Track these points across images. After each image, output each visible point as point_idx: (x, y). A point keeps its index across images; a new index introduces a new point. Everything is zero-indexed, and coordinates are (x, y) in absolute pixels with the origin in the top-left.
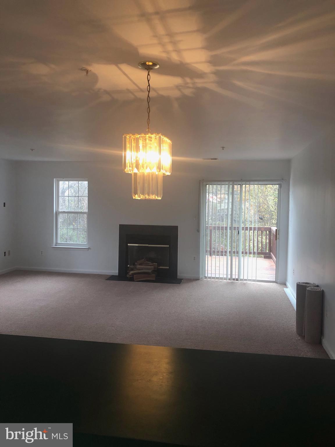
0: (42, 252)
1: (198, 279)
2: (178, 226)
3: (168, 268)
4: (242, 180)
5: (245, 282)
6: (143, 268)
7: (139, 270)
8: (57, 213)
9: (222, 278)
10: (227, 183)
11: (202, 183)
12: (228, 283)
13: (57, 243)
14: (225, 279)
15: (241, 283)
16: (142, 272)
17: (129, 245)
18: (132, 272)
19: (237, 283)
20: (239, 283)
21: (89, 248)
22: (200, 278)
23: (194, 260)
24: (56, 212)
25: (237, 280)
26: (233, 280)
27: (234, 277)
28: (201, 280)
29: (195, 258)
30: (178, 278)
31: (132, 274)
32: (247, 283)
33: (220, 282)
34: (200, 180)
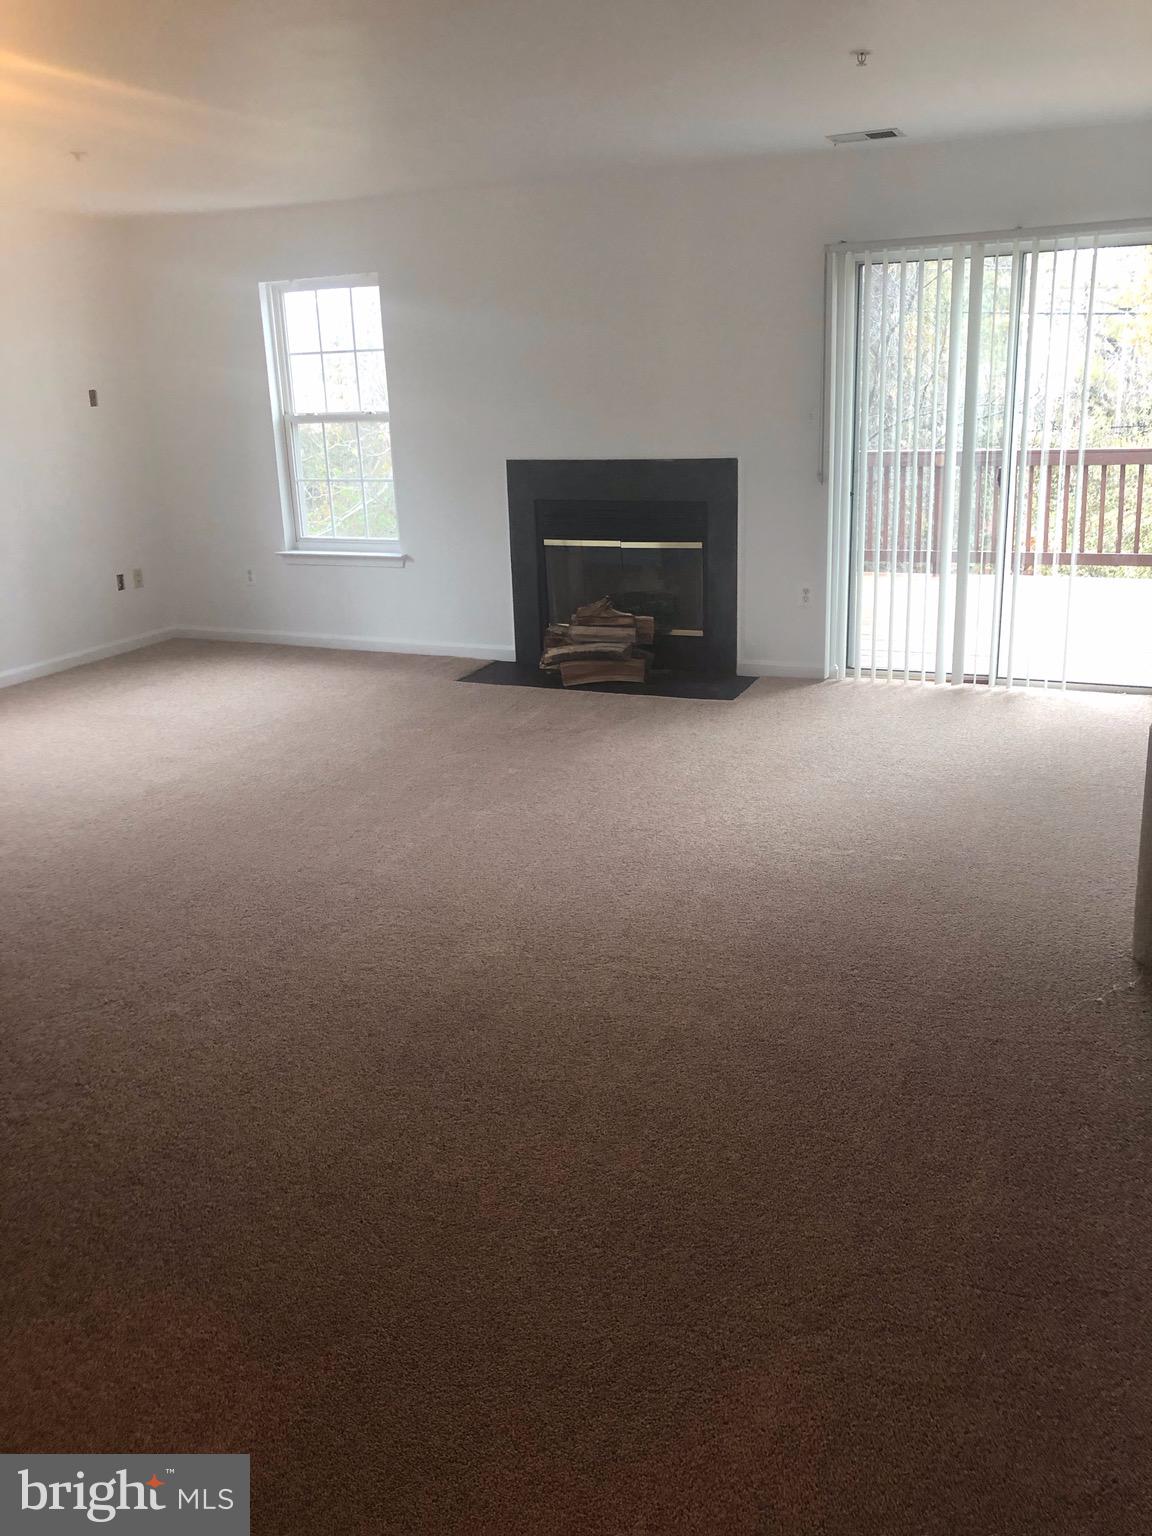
0: (250, 573)
1: (815, 679)
2: (735, 461)
3: (700, 633)
4: (1019, 231)
5: (1014, 690)
6: (596, 636)
7: (583, 643)
8: (288, 423)
9: (915, 675)
10: (949, 249)
11: (834, 255)
12: (941, 695)
13: (296, 540)
14: (932, 677)
15: (995, 694)
16: (590, 652)
17: (547, 542)
18: (552, 652)
19: (978, 693)
20: (988, 695)
21: (405, 559)
22: (827, 676)
23: (806, 599)
24: (283, 421)
25: (986, 682)
26: (965, 682)
27: (969, 668)
28: (830, 684)
29: (806, 591)
30: (739, 672)
31: (553, 657)
32: (1022, 694)
33: (909, 689)
34: (827, 246)
